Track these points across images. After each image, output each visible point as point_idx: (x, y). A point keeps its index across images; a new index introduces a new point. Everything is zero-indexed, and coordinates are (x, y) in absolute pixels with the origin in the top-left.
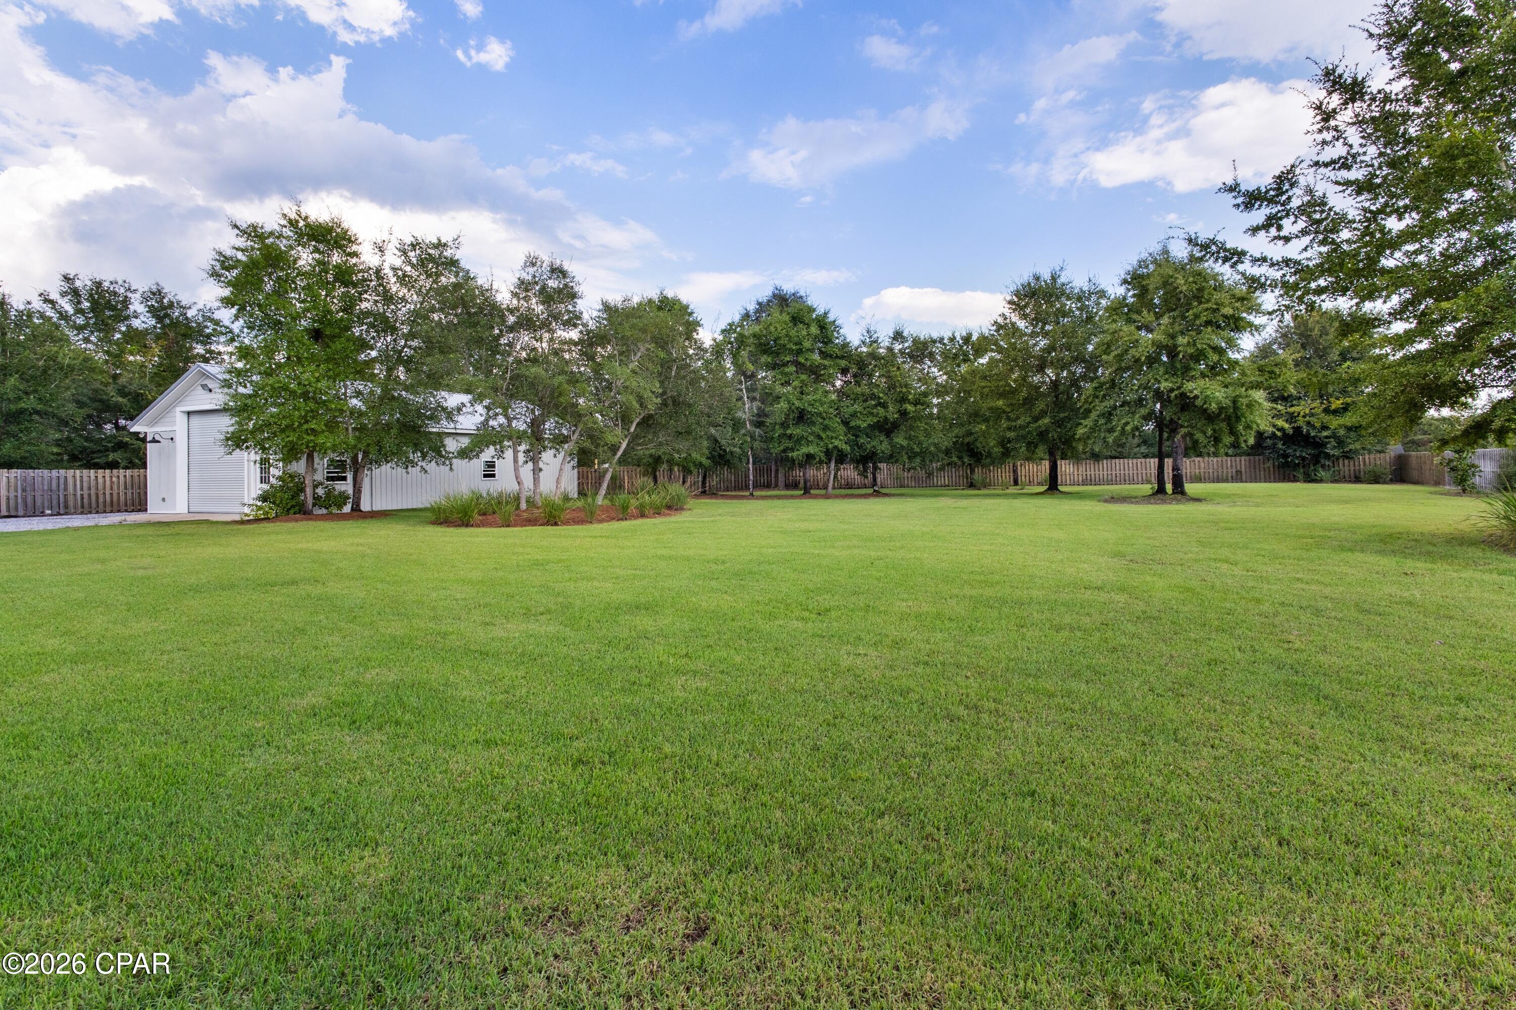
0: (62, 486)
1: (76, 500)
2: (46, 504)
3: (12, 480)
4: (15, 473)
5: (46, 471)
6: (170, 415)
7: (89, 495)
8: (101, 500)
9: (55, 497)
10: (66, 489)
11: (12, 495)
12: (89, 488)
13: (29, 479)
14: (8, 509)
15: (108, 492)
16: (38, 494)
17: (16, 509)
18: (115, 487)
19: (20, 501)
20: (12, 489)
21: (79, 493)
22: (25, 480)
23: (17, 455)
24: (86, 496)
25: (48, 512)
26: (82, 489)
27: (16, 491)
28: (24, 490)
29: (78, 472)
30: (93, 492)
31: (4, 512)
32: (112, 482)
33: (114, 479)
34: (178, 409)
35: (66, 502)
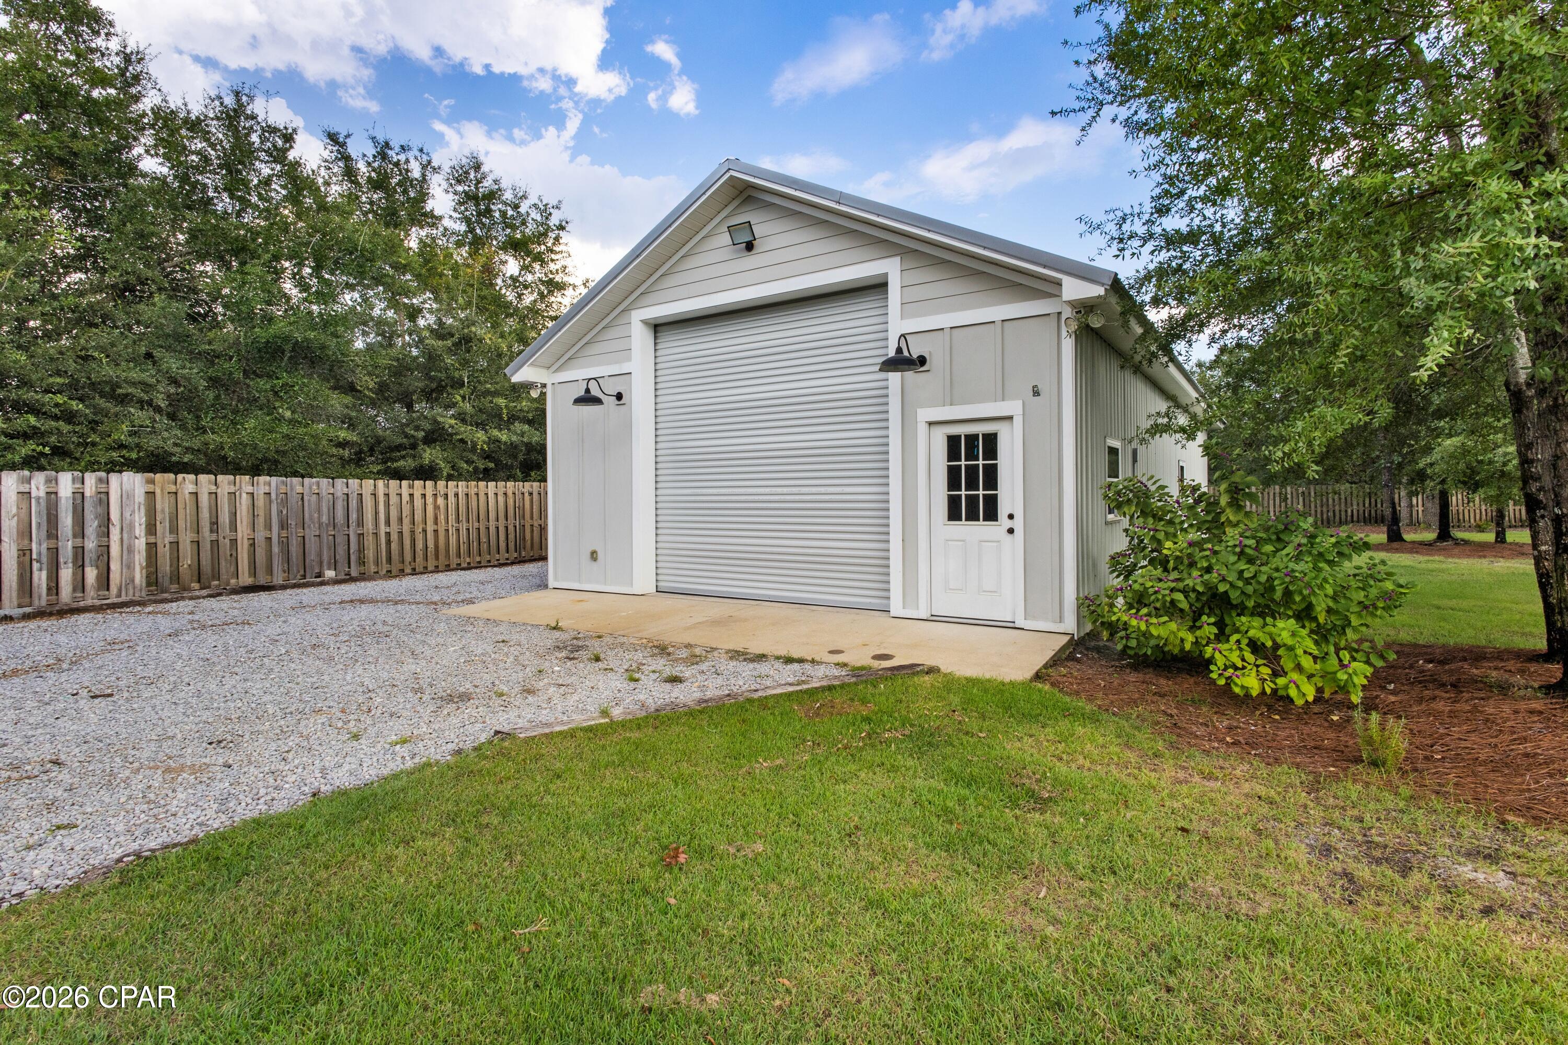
0: (354, 516)
1: (378, 545)
2: (325, 558)
3: (260, 502)
4: (267, 484)
5: (324, 482)
6: (613, 333)
7: (401, 533)
8: (420, 545)
9: (340, 539)
10: (360, 523)
11: (261, 535)
12: (400, 520)
13: (294, 500)
14: (253, 572)
15: (430, 528)
16: (311, 532)
17: (270, 571)
18: (442, 518)
19: (276, 549)
20: (261, 521)
21: (383, 529)
22: (285, 500)
23: (269, 443)
24: (394, 537)
25: (330, 574)
26: (388, 523)
27: (269, 527)
28: (283, 525)
29: (380, 483)
30: (406, 528)
31: (246, 579)
32: (436, 507)
33: (440, 501)
34: (639, 316)
35: (361, 550)
